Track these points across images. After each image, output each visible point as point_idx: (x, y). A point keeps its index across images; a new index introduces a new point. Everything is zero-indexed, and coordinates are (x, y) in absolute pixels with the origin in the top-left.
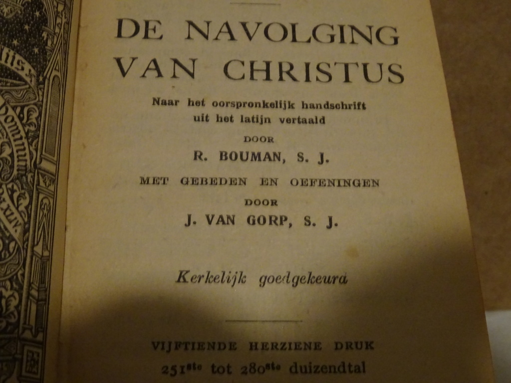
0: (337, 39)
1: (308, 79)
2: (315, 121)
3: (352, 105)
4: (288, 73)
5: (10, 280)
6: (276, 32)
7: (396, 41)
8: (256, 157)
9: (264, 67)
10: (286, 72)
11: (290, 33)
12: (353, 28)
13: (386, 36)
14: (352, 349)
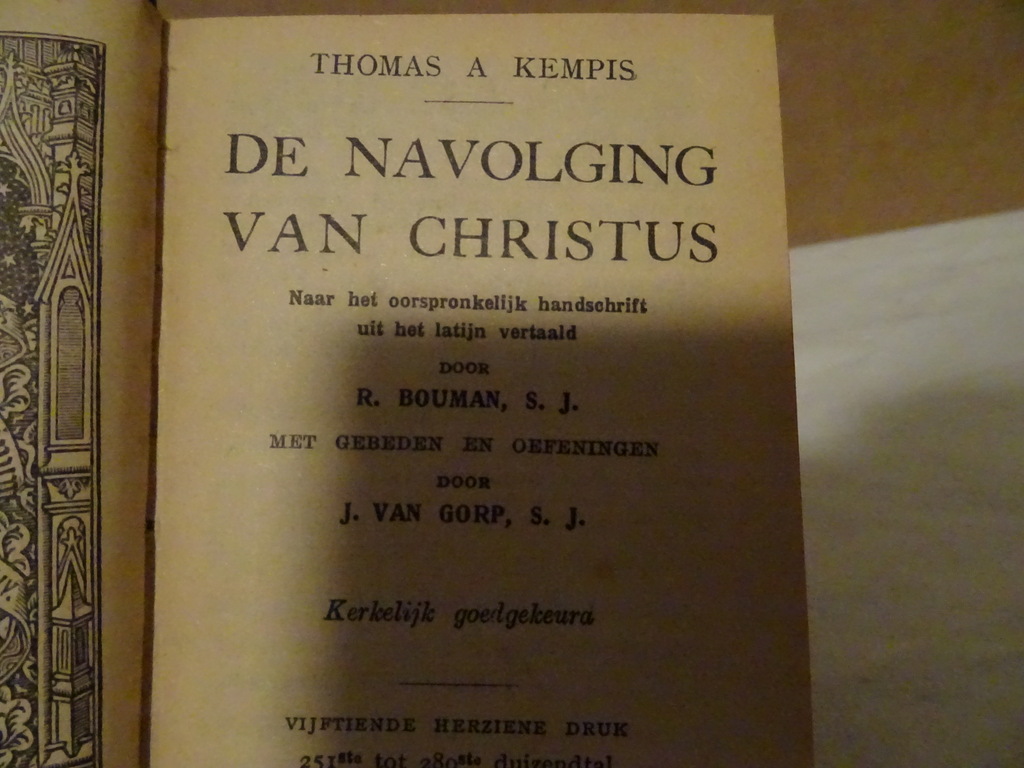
0: (608, 173)
1: (551, 255)
2: (558, 333)
3: (623, 304)
4: (519, 241)
6: (502, 160)
7: (710, 172)
8: (459, 399)
9: (478, 230)
10: (516, 239)
11: (526, 160)
12: (637, 149)
13: (693, 166)
14: (593, 734)
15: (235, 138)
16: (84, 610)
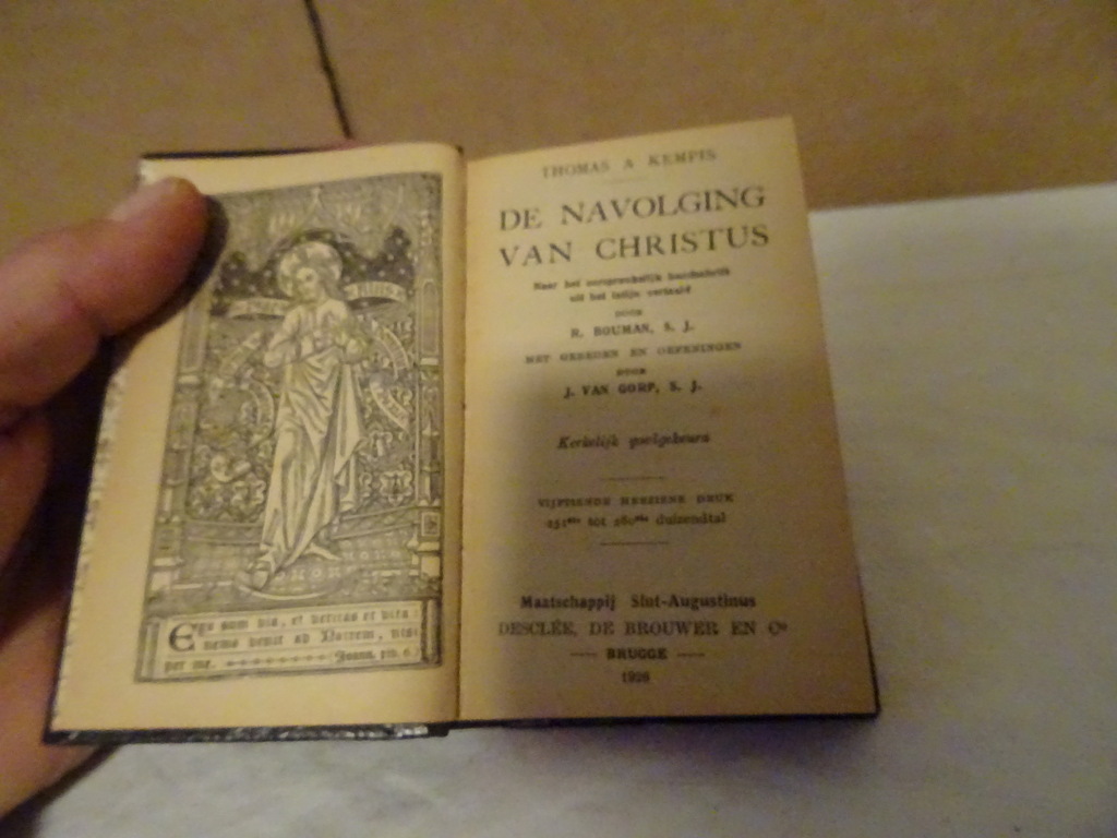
0: (703, 206)
1: (674, 250)
2: (680, 290)
3: (716, 272)
4: (656, 246)
5: (403, 462)
6: (644, 207)
7: (761, 201)
8: (627, 329)
9: (632, 242)
10: (654, 246)
11: (658, 206)
12: (719, 193)
13: (752, 197)
14: (713, 501)
15: (503, 215)
16: (436, 434)
